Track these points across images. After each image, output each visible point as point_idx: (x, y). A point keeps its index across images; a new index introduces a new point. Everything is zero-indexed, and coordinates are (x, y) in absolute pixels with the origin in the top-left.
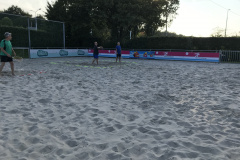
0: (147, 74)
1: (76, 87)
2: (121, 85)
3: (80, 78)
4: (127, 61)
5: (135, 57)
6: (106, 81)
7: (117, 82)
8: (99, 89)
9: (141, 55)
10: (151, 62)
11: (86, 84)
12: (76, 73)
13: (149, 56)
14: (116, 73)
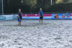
0: (66, 31)
1: (13, 44)
2: (47, 41)
3: (16, 37)
4: (50, 22)
5: (56, 18)
6: (35, 38)
7: (44, 38)
8: (30, 45)
9: (60, 17)
10: (68, 22)
11: (20, 41)
12: (13, 33)
13: (66, 17)
14: (42, 31)
